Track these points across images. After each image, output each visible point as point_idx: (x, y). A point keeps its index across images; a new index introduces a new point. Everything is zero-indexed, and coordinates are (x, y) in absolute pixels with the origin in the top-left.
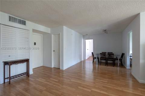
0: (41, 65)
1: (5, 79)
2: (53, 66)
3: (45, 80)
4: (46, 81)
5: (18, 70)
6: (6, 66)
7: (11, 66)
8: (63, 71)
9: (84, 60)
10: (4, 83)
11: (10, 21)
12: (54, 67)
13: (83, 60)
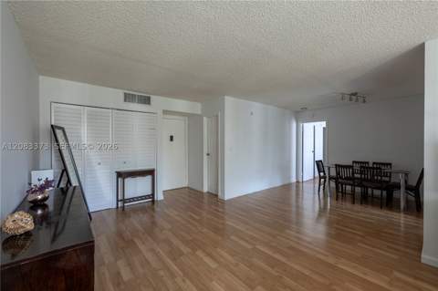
0: (185, 184)
1: (118, 201)
2: (205, 189)
3: (176, 213)
4: (178, 215)
5: (138, 187)
6: (120, 179)
7: (126, 180)
8: (223, 202)
9: (298, 182)
10: (117, 207)
11: (125, 101)
12: (208, 192)
13: (294, 180)
